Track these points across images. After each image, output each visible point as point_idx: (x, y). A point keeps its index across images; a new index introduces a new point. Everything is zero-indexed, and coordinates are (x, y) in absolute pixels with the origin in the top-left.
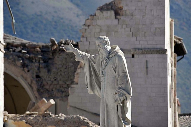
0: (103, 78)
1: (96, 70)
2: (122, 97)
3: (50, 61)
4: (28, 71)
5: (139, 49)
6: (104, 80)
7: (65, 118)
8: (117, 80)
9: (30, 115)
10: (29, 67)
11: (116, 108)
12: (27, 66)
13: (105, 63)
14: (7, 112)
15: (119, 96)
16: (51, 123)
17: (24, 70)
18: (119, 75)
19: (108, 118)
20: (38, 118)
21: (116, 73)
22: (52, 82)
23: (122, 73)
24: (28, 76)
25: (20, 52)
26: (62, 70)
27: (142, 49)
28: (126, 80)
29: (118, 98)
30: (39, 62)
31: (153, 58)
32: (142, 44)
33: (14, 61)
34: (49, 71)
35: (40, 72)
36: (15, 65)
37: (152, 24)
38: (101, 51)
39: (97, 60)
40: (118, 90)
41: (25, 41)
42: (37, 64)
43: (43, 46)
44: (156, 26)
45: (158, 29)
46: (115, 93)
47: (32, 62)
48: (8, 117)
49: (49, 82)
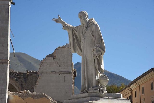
0: (84, 40)
1: (78, 36)
2: (99, 53)
3: (26, 79)
4: (18, 82)
5: (62, 72)
6: (85, 42)
7: (36, 94)
8: (94, 41)
9: (20, 93)
10: (18, 81)
11: (94, 61)
12: (17, 80)
13: (85, 30)
14: (10, 91)
15: (97, 52)
16: (30, 96)
17: (16, 82)
18: (95, 38)
19: (87, 69)
20: (24, 94)
21: (93, 37)
22: (27, 86)
23: (98, 37)
24: (18, 84)
25: (15, 75)
26: (31, 82)
27: (63, 72)
28: (101, 41)
29: (96, 53)
30: (22, 79)
31: (67, 75)
32: (63, 70)
33: (13, 78)
34: (26, 82)
35: (22, 83)
36: (13, 80)
37: (67, 62)
38: (82, 21)
39: (78, 29)
40: (96, 48)
41: (17, 71)
42: (21, 80)
43: (24, 73)
44: (68, 63)
45: (69, 64)
46: (94, 50)
47: (19, 79)
48: (10, 93)
49: (26, 86)
